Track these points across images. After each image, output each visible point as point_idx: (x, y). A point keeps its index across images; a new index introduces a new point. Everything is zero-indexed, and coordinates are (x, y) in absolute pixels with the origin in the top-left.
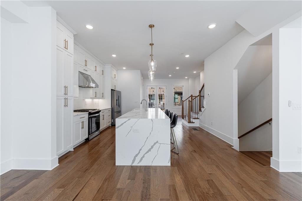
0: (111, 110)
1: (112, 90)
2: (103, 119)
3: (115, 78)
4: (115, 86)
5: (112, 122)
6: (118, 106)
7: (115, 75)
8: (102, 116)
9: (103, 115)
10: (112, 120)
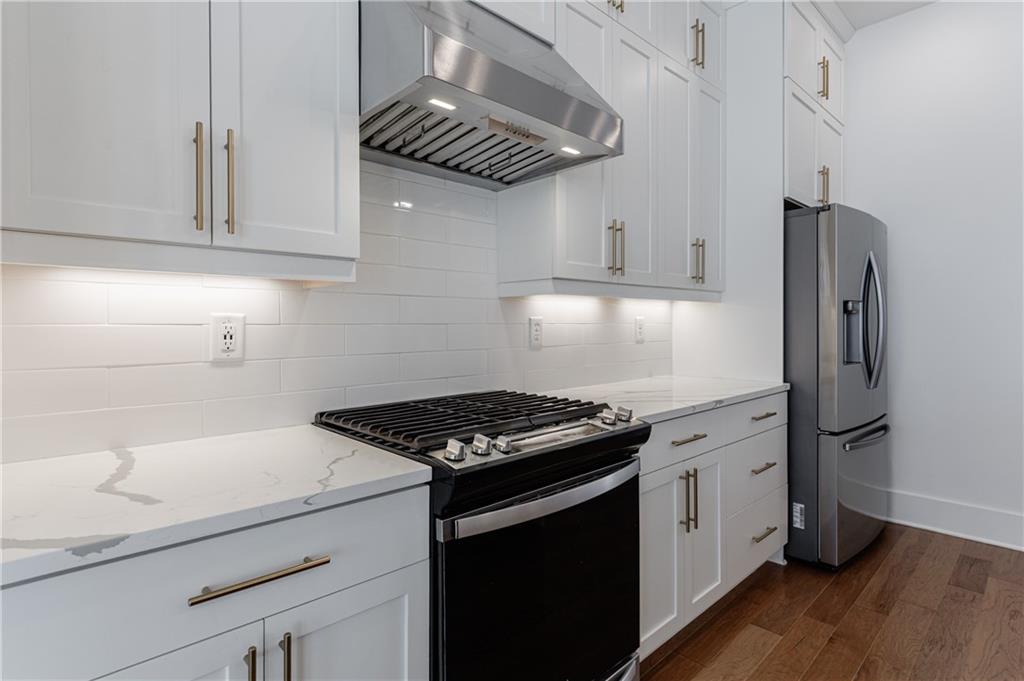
0: (780, 405)
1: (789, 205)
2: (690, 521)
3: (825, 93)
4: (825, 173)
5: (798, 524)
6: (858, 370)
7: (825, 65)
8: (677, 490)
9: (681, 470)
10: (798, 507)
